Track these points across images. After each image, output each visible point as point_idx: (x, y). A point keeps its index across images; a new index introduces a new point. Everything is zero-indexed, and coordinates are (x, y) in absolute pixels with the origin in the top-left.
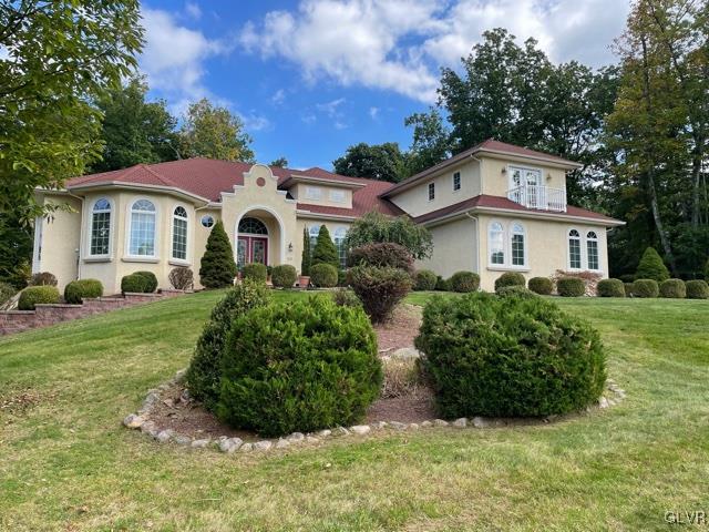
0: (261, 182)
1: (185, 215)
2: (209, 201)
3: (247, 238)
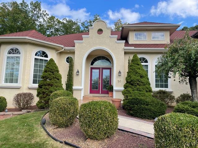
1: (46, 56)
2: (62, 46)
3: (99, 68)
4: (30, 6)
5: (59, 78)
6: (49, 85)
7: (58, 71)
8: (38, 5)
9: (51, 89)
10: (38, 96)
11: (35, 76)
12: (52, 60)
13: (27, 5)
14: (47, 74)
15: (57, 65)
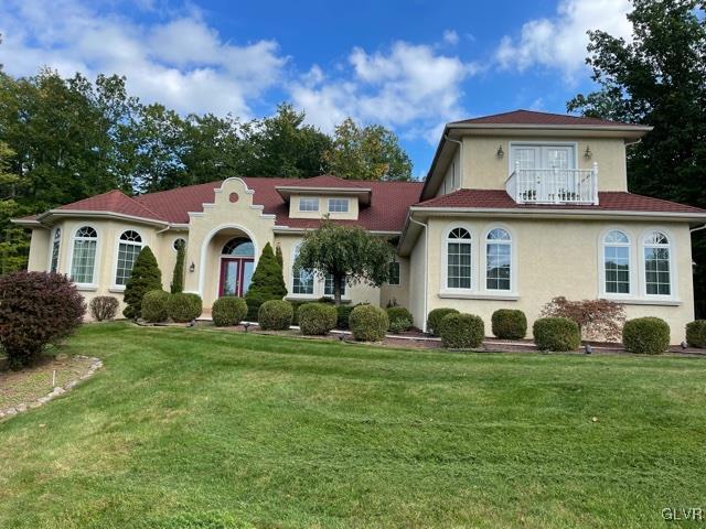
0: (234, 197)
1: (139, 240)
2: (166, 223)
3: (237, 260)
4: (95, 87)
5: (157, 275)
6: (142, 284)
7: (156, 265)
8: (117, 84)
9: (145, 289)
10: (125, 300)
11: (119, 272)
12: (147, 249)
13: (89, 84)
14: (139, 269)
15: (155, 256)
